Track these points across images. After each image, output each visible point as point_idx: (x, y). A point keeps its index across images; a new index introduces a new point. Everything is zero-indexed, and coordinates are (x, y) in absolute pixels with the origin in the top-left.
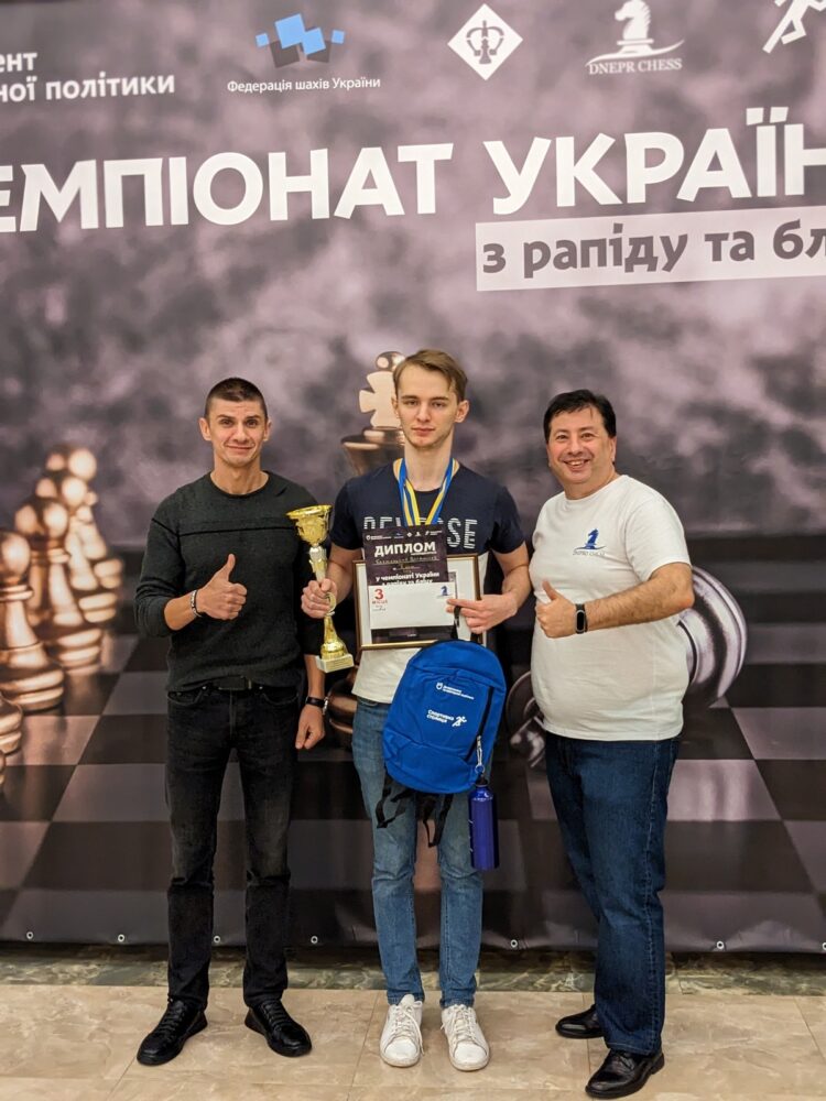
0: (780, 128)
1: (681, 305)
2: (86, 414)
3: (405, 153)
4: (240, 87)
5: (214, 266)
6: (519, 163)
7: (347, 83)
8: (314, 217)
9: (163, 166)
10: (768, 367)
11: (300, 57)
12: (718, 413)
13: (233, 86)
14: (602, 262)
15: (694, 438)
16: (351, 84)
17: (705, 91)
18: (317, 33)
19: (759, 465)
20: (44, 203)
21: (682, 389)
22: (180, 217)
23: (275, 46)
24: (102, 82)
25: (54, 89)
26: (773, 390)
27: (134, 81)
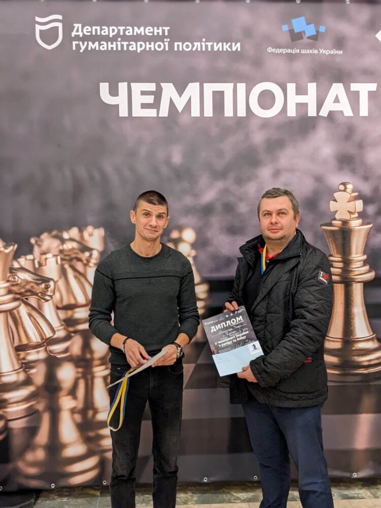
2: (188, 211)
3: (354, 87)
4: (273, 50)
5: (258, 138)
7: (326, 51)
8: (309, 115)
9: (234, 87)
11: (304, 38)
13: (270, 50)
16: (328, 52)
18: (312, 26)
20: (172, 103)
22: (242, 113)
23: (291, 31)
24: (203, 44)
25: (178, 46)
27: (220, 44)
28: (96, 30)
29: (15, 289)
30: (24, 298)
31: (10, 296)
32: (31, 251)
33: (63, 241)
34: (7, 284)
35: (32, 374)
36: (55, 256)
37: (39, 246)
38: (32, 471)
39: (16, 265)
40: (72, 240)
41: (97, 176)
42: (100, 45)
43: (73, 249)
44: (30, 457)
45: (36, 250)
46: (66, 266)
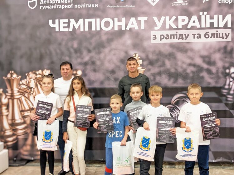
0: (205, 16)
1: (188, 46)
2: (81, 64)
3: (139, 19)
4: (110, 6)
5: (104, 38)
6: (159, 21)
7: (129, 6)
8: (123, 29)
9: (95, 20)
10: (203, 57)
11: (121, 1)
12: (194, 65)
13: (108, 6)
14: (174, 38)
15: (190, 70)
17: (192, 9)
19: (201, 75)
20: (74, 26)
21: (188, 61)
22: (98, 29)
24: (85, 5)
25: (76, 6)
26: (204, 61)
27: (91, 5)
28: (48, 2)
29: (20, 91)
30: (23, 94)
31: (19, 93)
32: (26, 78)
33: (36, 74)
34: (18, 89)
35: (26, 120)
36: (34, 80)
37: (29, 76)
38: (26, 153)
39: (21, 83)
40: (39, 74)
41: (48, 52)
42: (49, 7)
43: (40, 77)
44: (25, 148)
45: (28, 78)
46: (38, 83)
